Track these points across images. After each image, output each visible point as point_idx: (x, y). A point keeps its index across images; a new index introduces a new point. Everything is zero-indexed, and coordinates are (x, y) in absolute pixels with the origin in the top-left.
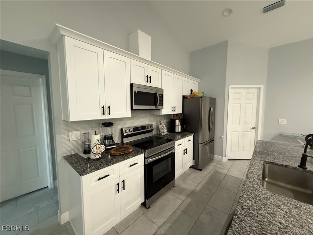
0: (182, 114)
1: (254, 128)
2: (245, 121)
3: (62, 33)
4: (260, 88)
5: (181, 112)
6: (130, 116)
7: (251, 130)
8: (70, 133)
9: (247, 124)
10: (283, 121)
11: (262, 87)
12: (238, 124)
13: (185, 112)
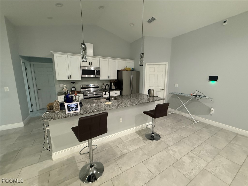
0: (117, 80)
1: (163, 90)
2: (157, 85)
3: (53, 53)
4: (166, 64)
5: (116, 79)
6: (81, 80)
7: (161, 91)
8: (60, 85)
9: (159, 87)
10: (176, 85)
11: (167, 63)
12: (153, 87)
13: (119, 79)
